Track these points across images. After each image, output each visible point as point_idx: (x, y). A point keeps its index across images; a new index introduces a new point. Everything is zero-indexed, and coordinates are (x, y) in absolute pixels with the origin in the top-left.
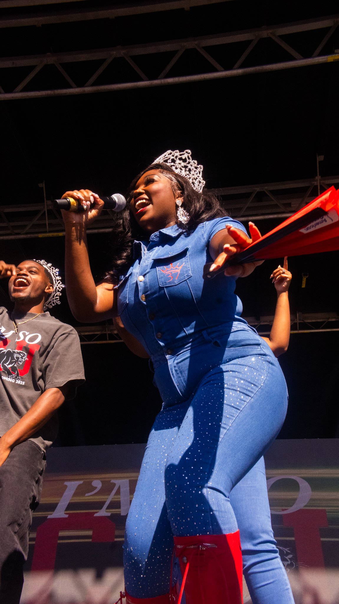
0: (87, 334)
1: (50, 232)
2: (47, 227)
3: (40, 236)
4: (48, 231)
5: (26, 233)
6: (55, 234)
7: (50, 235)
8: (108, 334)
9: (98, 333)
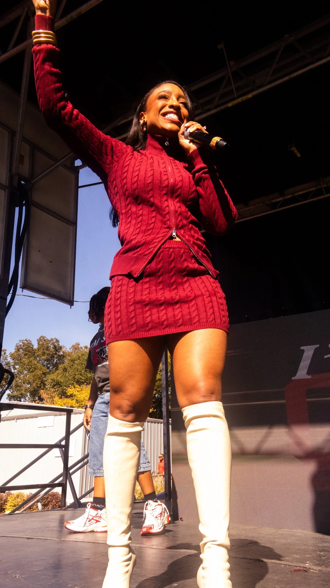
0: (300, 193)
1: (239, 97)
2: (235, 92)
3: (230, 105)
4: (236, 97)
5: (216, 107)
6: (244, 98)
7: (239, 100)
8: (324, 187)
9: (313, 189)
